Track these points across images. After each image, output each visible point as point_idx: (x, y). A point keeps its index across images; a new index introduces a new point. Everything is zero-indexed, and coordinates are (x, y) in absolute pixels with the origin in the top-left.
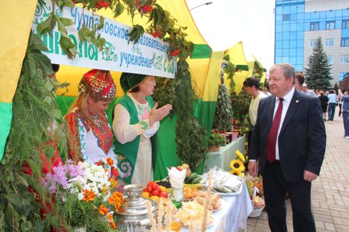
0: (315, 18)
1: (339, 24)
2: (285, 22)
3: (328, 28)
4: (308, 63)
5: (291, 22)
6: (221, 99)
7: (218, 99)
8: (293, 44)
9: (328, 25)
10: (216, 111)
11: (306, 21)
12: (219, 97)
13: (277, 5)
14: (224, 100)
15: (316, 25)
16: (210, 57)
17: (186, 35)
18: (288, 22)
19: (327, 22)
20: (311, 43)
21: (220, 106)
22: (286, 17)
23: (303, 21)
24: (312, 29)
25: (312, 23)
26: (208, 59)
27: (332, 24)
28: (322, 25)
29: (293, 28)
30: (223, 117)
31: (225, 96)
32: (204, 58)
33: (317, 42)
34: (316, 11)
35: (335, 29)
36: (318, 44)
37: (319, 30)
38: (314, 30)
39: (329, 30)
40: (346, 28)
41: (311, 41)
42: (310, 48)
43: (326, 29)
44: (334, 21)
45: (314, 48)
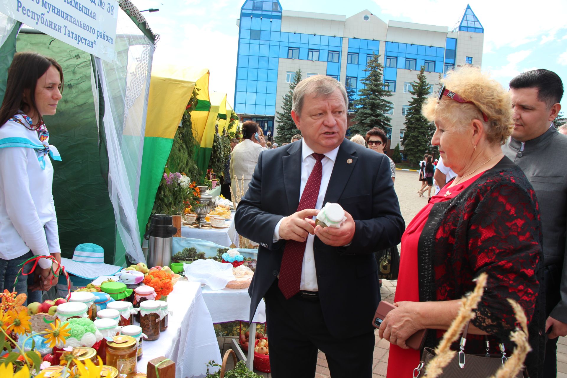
0: (294, 42)
1: (324, 54)
2: (252, 41)
3: (310, 58)
4: (283, 105)
5: (262, 42)
6: (217, 146)
7: (214, 147)
8: (263, 75)
9: (310, 53)
10: (211, 156)
11: (282, 44)
12: (215, 144)
13: (243, 15)
14: (219, 147)
15: (296, 52)
16: (209, 111)
17: (198, 94)
18: (257, 42)
19: (310, 50)
20: (288, 76)
21: (215, 151)
22: (255, 35)
23: (278, 44)
24: (290, 56)
25: (290, 49)
26: (207, 112)
27: (316, 54)
28: (304, 52)
29: (264, 51)
30: (218, 161)
31: (219, 143)
32: (204, 111)
33: (295, 76)
34: (296, 32)
35: (319, 60)
36: (297, 79)
37: (299, 59)
38: (292, 58)
39: (312, 61)
40: (332, 62)
41: (288, 74)
42: (285, 83)
43: (308, 59)
44: (318, 50)
45: (292, 84)
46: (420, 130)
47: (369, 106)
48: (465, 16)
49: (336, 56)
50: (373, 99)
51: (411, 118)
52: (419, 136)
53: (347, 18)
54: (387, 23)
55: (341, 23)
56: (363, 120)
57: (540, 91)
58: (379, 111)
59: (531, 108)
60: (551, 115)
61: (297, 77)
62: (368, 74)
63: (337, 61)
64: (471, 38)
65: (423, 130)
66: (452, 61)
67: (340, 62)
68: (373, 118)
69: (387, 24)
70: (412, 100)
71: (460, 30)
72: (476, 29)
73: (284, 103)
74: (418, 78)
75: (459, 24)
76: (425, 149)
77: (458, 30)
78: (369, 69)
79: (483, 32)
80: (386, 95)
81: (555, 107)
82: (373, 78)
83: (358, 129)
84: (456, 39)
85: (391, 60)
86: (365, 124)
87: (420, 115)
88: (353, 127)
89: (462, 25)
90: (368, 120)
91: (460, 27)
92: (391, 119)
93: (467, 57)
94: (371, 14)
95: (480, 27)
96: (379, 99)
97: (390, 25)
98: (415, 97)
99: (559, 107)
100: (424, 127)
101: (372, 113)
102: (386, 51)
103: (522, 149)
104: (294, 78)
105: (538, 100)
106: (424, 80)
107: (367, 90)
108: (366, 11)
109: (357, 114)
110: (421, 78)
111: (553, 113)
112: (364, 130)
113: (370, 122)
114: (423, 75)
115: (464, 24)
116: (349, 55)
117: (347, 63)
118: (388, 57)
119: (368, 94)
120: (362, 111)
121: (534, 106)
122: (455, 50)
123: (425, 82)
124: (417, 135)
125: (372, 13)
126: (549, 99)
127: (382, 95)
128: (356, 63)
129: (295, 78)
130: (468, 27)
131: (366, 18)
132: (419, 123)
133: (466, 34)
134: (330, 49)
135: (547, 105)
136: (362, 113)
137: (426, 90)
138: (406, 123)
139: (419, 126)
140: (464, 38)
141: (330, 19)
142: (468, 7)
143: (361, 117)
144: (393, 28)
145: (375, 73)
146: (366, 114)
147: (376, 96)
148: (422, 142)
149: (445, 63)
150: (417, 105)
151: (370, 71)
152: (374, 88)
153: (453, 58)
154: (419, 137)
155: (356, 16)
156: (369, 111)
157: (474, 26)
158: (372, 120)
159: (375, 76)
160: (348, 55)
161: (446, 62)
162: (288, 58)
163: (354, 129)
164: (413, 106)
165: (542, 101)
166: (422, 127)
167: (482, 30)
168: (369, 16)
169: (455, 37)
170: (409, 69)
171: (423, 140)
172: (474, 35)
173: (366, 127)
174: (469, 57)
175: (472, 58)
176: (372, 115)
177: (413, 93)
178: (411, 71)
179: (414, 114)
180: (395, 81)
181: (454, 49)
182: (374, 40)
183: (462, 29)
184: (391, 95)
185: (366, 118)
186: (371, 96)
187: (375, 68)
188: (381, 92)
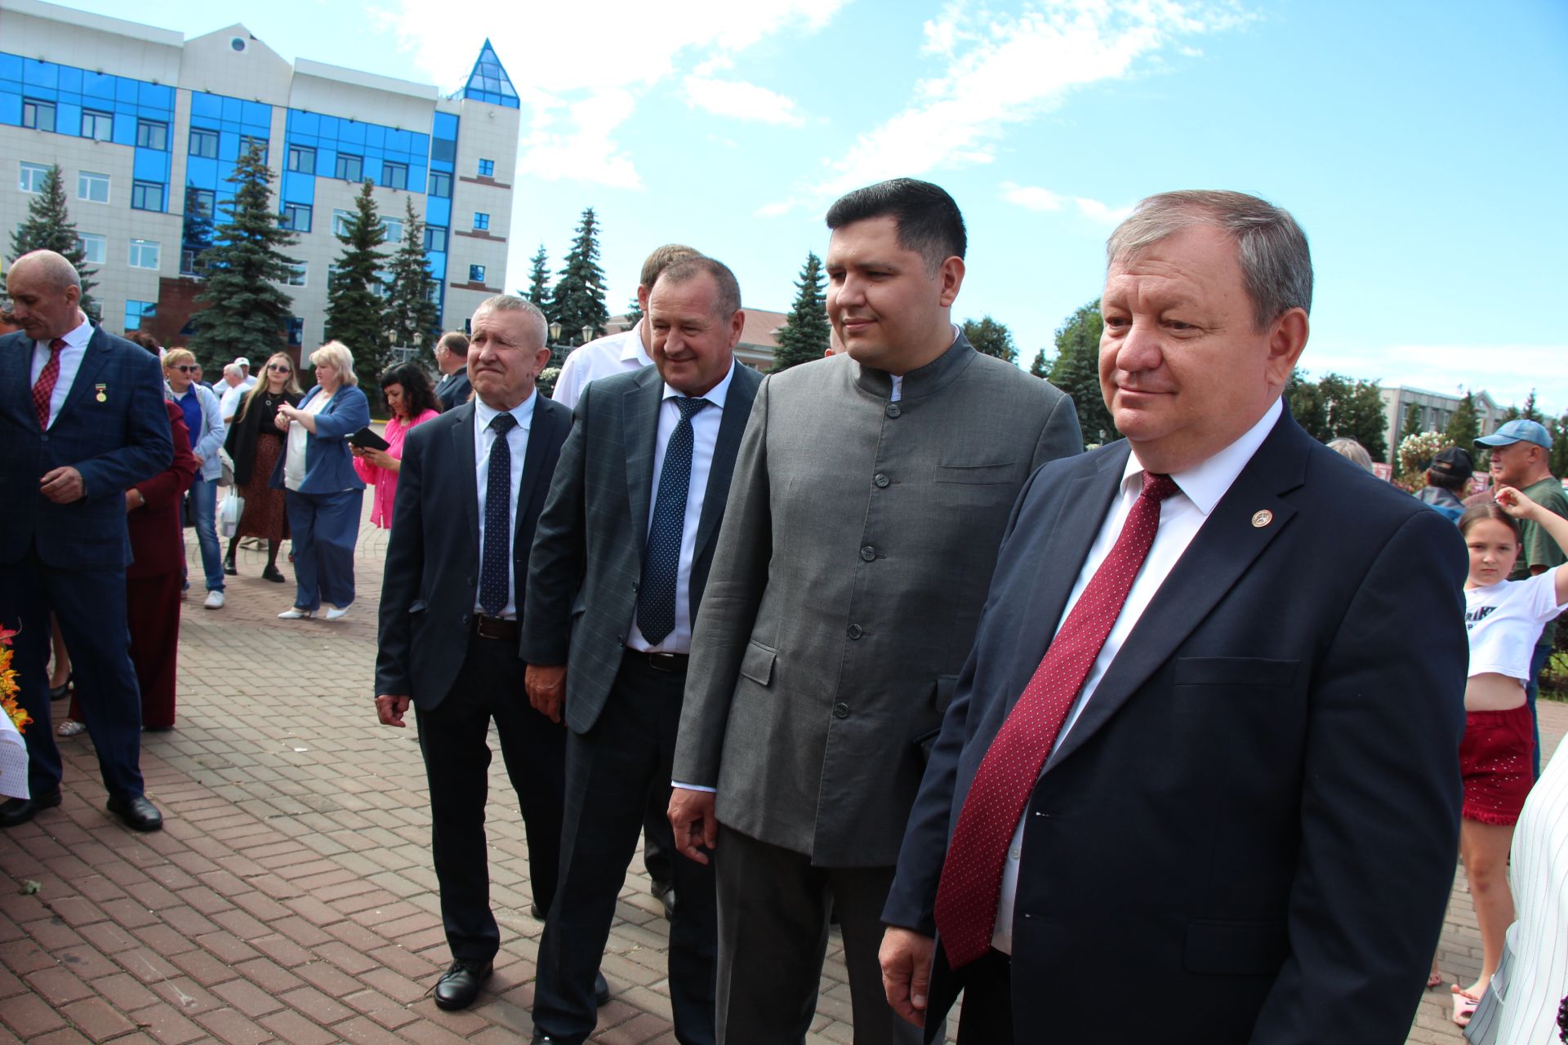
0: (39, 84)
1: (127, 126)
3: (87, 132)
9: (88, 120)
11: (4, 85)
15: (45, 111)
19: (86, 111)
20: (25, 174)
24: (30, 121)
25: (29, 101)
27: (104, 123)
28: (68, 115)
33: (45, 182)
34: (46, 60)
35: (112, 141)
36: (49, 190)
37: (55, 131)
38: (35, 128)
39: (92, 142)
40: (148, 147)
41: (24, 168)
42: (18, 193)
43: (81, 136)
44: (111, 115)
45: (36, 203)
46: (361, 327)
47: (238, 266)
48: (480, 66)
49: (159, 134)
50: (247, 250)
51: (341, 298)
52: (360, 339)
53: (187, 38)
54: (292, 62)
55: (173, 51)
56: (224, 299)
57: (902, 226)
58: (263, 280)
59: (886, 271)
60: (943, 292)
61: (50, 182)
62: (239, 188)
63: (162, 148)
64: (491, 117)
65: (369, 326)
66: (448, 167)
67: (169, 149)
68: (247, 295)
69: (291, 67)
70: (344, 257)
71: (466, 96)
72: (504, 99)
73: (15, 249)
74: (359, 206)
75: (464, 83)
76: (371, 369)
77: (461, 95)
78: (240, 177)
79: (518, 107)
80: (280, 242)
81: (948, 267)
82: (249, 200)
83: (211, 321)
84: (458, 117)
85: (302, 154)
86: (229, 308)
87: (361, 292)
88: (200, 316)
89: (473, 85)
90: (235, 301)
91: (468, 91)
92: (291, 299)
93: (481, 160)
94: (252, 38)
95: (513, 94)
96: (266, 251)
97: (298, 70)
98: (352, 249)
99: (961, 269)
100: (370, 320)
101: (246, 283)
102: (288, 132)
103: (896, 395)
104: (41, 186)
105: (902, 248)
106: (372, 211)
107: (235, 229)
108: (238, 28)
109: (209, 284)
110: (365, 205)
111: (947, 286)
112: (226, 323)
113: (239, 306)
114: (369, 198)
115: (478, 83)
116: (193, 135)
117: (189, 154)
118: (293, 147)
119: (234, 238)
120: (219, 277)
121: (894, 264)
122: (456, 143)
123: (374, 215)
124: (353, 338)
125: (255, 35)
126: (929, 246)
127: (271, 240)
128: (213, 154)
129: (43, 185)
130: (484, 92)
131: (238, 45)
132: (359, 309)
133: (483, 107)
134: (142, 115)
135: (928, 260)
136: (222, 282)
137: (374, 235)
138: (330, 309)
139: (358, 318)
140: (475, 115)
141: (141, 36)
142: (488, 46)
143: (220, 292)
144: (305, 78)
145: (254, 187)
146: (231, 284)
147: (256, 242)
148: (366, 353)
149: (431, 170)
150: (356, 268)
151: (241, 181)
152: (251, 224)
153: (451, 159)
154: (358, 342)
155: (212, 38)
156: (237, 279)
157: (497, 91)
158: (246, 301)
159: (255, 196)
160: (191, 133)
161: (435, 168)
162: (23, 126)
163: (203, 320)
164: (347, 269)
165: (911, 248)
166: (365, 319)
167: (516, 102)
168: (247, 41)
169: (456, 112)
170: (345, 179)
171: (366, 350)
172: (499, 111)
173: (231, 316)
174: (486, 161)
175: (493, 162)
176: (246, 289)
177: (346, 240)
178: (349, 183)
179: (348, 289)
180: (311, 206)
181: (453, 139)
182: (258, 102)
183: (471, 93)
184: (291, 243)
185: (231, 294)
186: (244, 243)
187: (254, 175)
188: (269, 235)
